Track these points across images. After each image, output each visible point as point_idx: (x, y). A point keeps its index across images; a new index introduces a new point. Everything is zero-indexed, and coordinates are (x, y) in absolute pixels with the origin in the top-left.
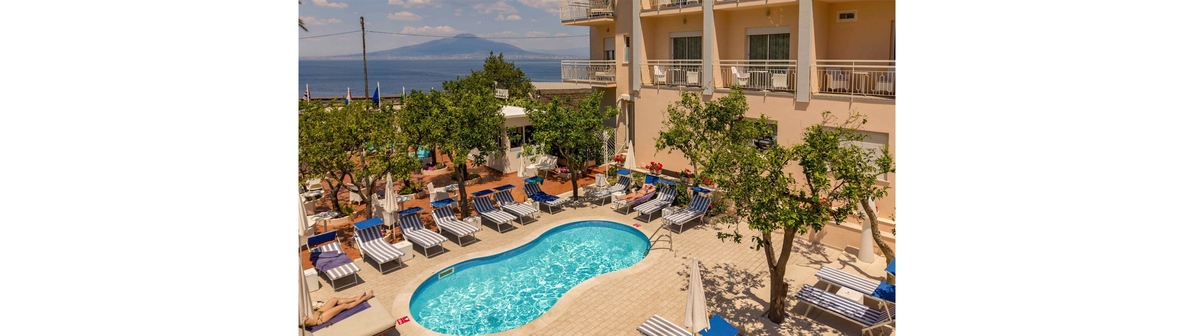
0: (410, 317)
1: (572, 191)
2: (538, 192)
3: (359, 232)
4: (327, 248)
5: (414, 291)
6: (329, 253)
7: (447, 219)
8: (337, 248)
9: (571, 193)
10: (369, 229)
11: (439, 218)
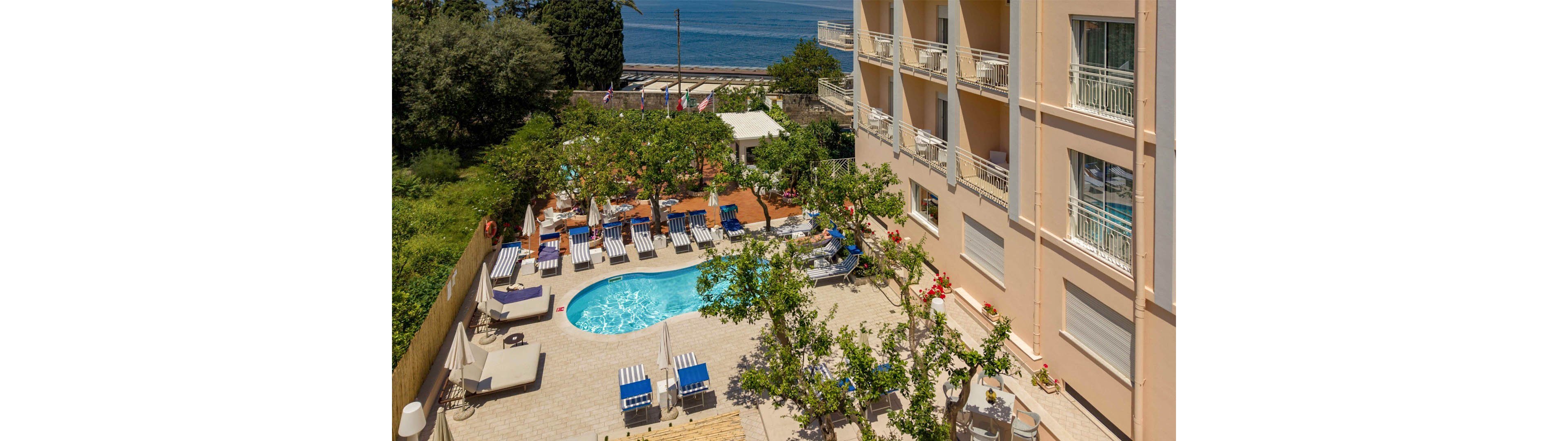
0: (565, 310)
1: (765, 222)
2: (733, 219)
3: (573, 237)
4: (551, 244)
5: (582, 289)
6: (550, 248)
7: (642, 234)
8: (556, 246)
9: (763, 224)
10: (580, 235)
11: (635, 232)
